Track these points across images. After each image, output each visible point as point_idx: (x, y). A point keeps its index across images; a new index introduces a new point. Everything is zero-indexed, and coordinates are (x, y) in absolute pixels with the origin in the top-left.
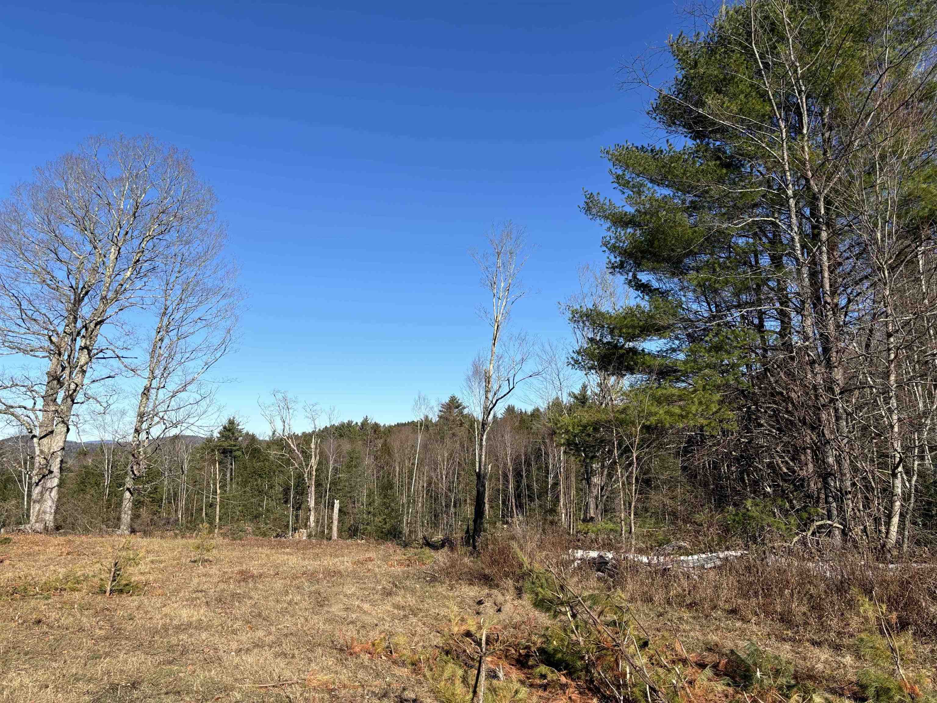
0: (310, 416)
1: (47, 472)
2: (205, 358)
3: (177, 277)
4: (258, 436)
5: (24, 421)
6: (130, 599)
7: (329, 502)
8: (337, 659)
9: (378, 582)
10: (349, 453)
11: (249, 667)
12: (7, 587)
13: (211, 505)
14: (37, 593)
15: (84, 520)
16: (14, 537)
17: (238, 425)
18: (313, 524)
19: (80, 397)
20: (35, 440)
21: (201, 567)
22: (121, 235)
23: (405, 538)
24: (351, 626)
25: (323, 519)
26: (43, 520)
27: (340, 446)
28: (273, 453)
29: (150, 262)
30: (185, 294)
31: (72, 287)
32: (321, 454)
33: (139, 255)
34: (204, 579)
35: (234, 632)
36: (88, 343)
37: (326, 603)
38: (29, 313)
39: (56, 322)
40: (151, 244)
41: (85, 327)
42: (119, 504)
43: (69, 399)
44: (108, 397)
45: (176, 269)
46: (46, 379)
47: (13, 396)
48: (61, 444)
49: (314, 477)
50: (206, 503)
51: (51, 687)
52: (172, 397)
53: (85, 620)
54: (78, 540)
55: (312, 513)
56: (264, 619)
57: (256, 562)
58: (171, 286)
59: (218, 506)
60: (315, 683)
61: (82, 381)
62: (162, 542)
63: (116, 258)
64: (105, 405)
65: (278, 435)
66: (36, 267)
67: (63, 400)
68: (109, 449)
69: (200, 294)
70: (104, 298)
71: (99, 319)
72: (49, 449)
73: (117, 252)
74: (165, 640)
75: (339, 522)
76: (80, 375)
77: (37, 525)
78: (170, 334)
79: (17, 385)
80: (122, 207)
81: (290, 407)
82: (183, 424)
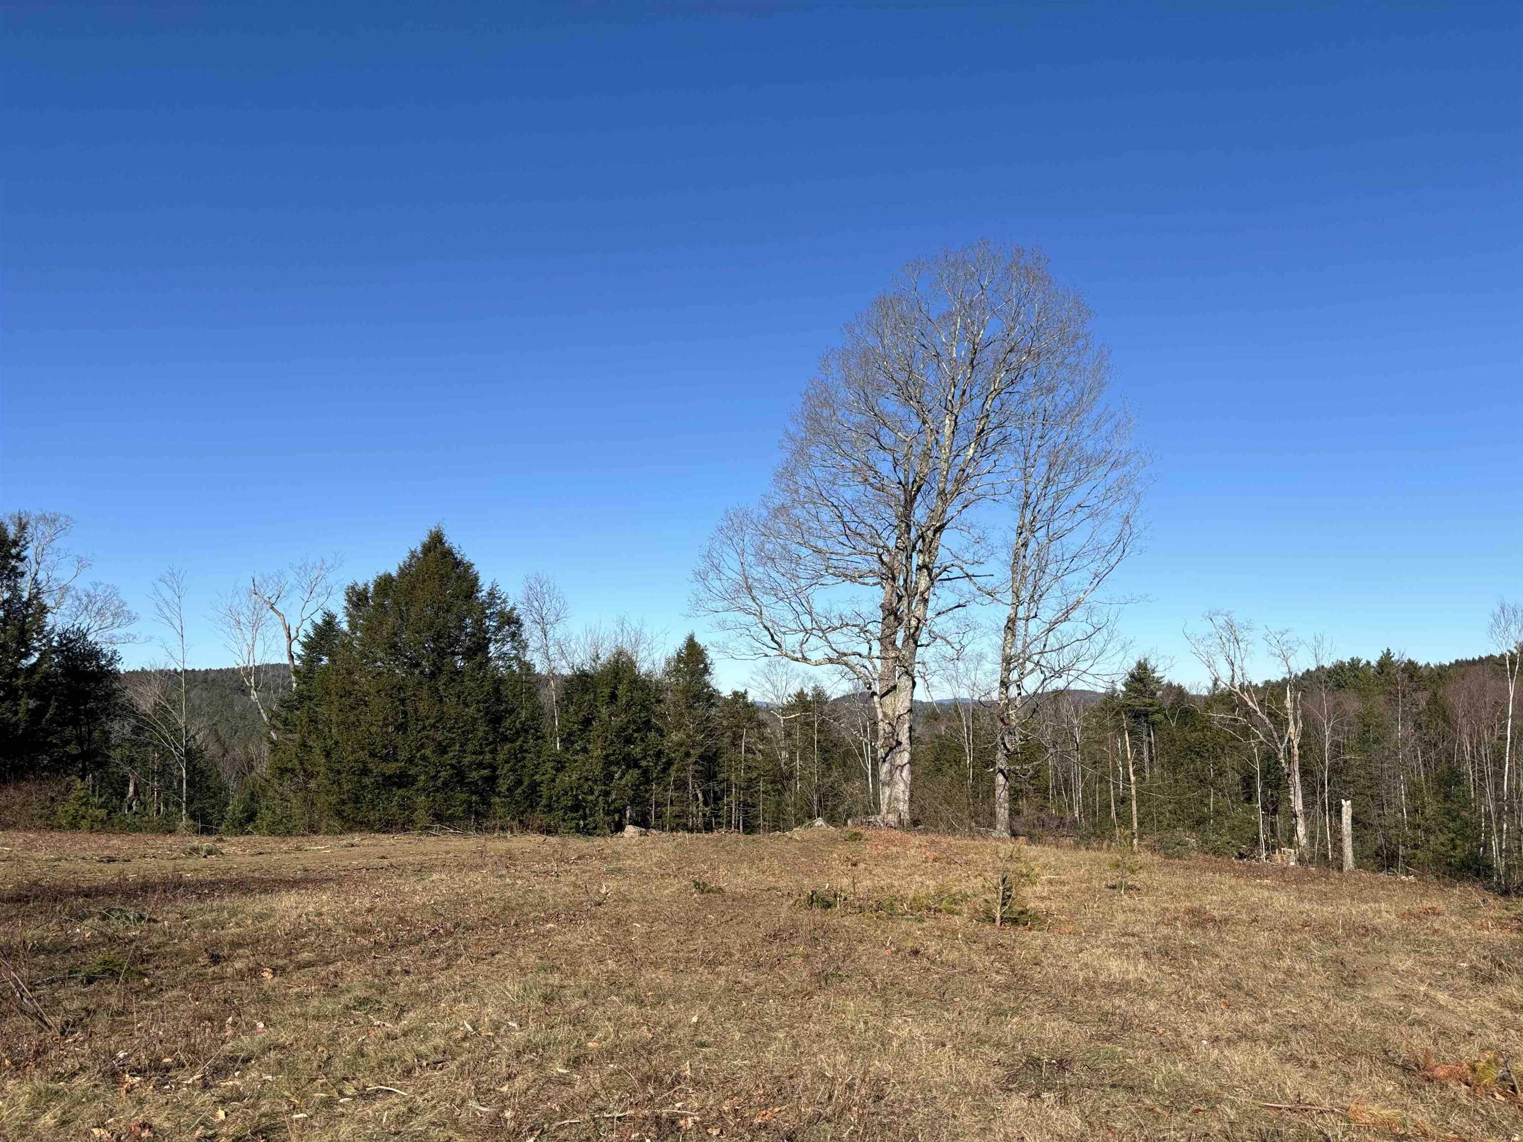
0: (1278, 652)
1: (894, 743)
2: (1093, 567)
3: (1039, 447)
4: (1187, 689)
5: (860, 672)
6: (1031, 934)
7: (1330, 804)
8: (1403, 1086)
9: (1460, 955)
10: (1361, 717)
11: (1238, 1069)
12: (868, 900)
13: (1123, 801)
14: (907, 912)
15: (946, 812)
16: (867, 833)
17: (1153, 671)
18: (1304, 841)
19: (924, 638)
20: (876, 698)
21: (1125, 897)
22: (957, 396)
23: (1499, 877)
24: (1417, 1029)
25: (1324, 833)
26: (896, 811)
27: (1339, 704)
28: (1218, 715)
29: (999, 430)
30: (1053, 472)
31: (900, 483)
32: (1304, 717)
33: (983, 422)
34: (1132, 917)
35: (1201, 1008)
36: (927, 560)
37: (1360, 981)
38: (853, 526)
39: (885, 535)
40: (997, 402)
41: (922, 537)
42: (991, 792)
43: (911, 641)
44: (961, 635)
45: (1037, 434)
46: (880, 615)
47: (845, 639)
48: (907, 704)
49: (1296, 758)
50: (1116, 795)
51: (949, 1046)
52: (1049, 630)
53: (975, 957)
54: (945, 841)
55: (1301, 821)
56: (1247, 994)
57: (1215, 898)
58: (1032, 461)
59: (1134, 803)
60: (1366, 1119)
61: (925, 615)
62: (1060, 853)
63: (953, 432)
64: (957, 647)
65: (1223, 686)
66: (855, 462)
67: (904, 642)
68: (965, 711)
69: (1077, 468)
70: (942, 493)
71: (938, 525)
72: (894, 711)
73: (953, 423)
74: (1093, 1003)
75: (1355, 839)
76: (921, 606)
77: (890, 816)
78: (1036, 534)
79: (847, 625)
80: (955, 355)
81: (1240, 638)
82: (1071, 672)
